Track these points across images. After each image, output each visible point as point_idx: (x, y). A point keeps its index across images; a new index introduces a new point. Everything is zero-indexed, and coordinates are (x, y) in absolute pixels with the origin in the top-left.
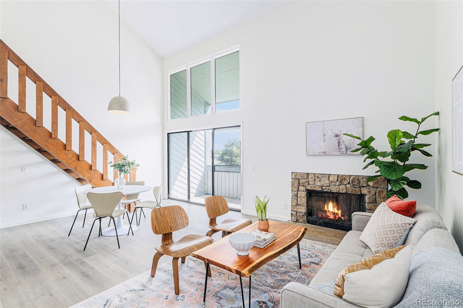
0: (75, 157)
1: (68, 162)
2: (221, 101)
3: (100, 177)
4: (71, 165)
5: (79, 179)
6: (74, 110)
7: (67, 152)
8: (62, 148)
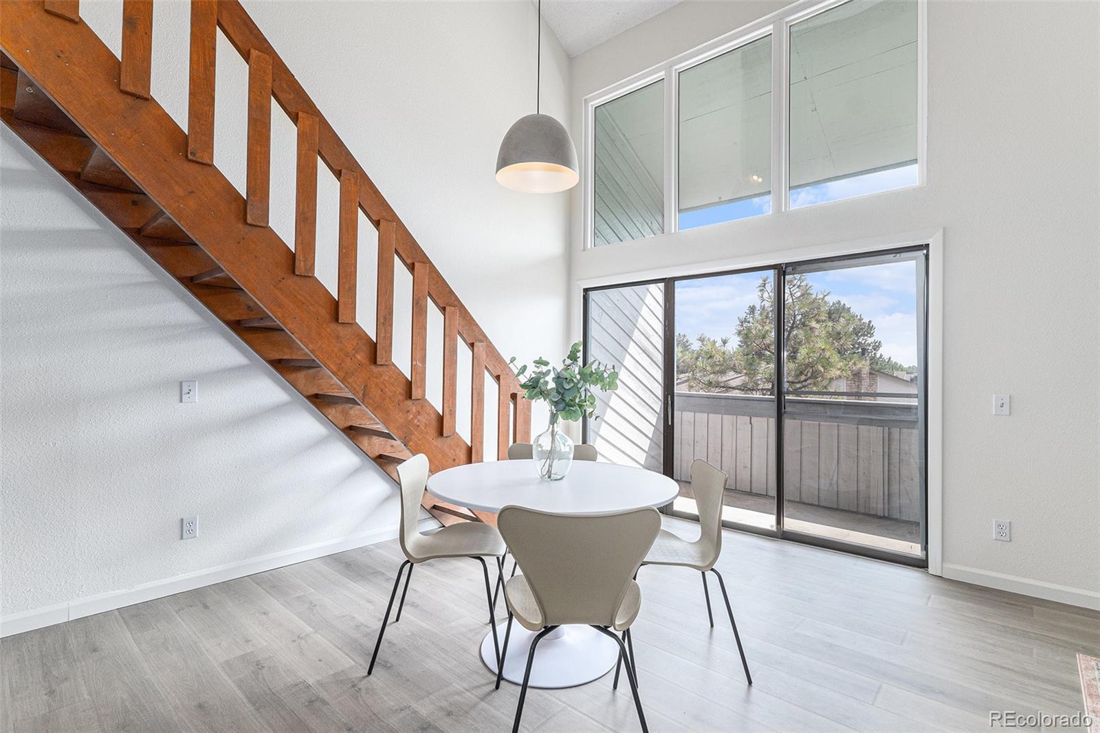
0: (364, 348)
1: (342, 368)
2: (720, 198)
3: (434, 423)
4: (350, 381)
5: (351, 428)
6: (363, 175)
7: (340, 328)
8: (324, 313)
